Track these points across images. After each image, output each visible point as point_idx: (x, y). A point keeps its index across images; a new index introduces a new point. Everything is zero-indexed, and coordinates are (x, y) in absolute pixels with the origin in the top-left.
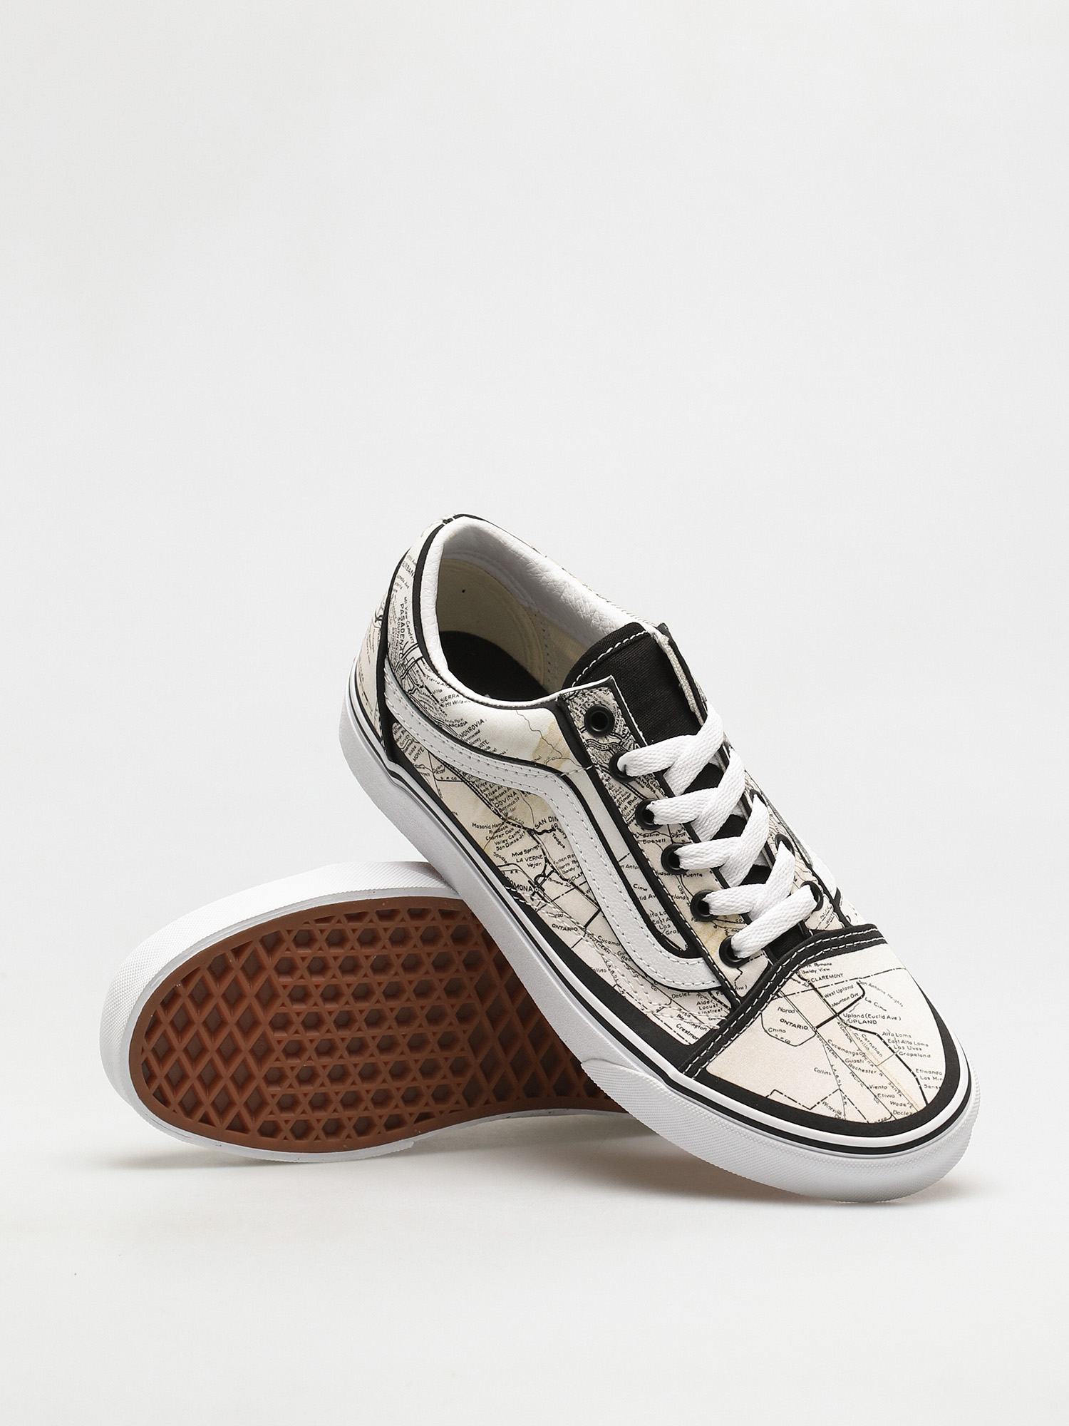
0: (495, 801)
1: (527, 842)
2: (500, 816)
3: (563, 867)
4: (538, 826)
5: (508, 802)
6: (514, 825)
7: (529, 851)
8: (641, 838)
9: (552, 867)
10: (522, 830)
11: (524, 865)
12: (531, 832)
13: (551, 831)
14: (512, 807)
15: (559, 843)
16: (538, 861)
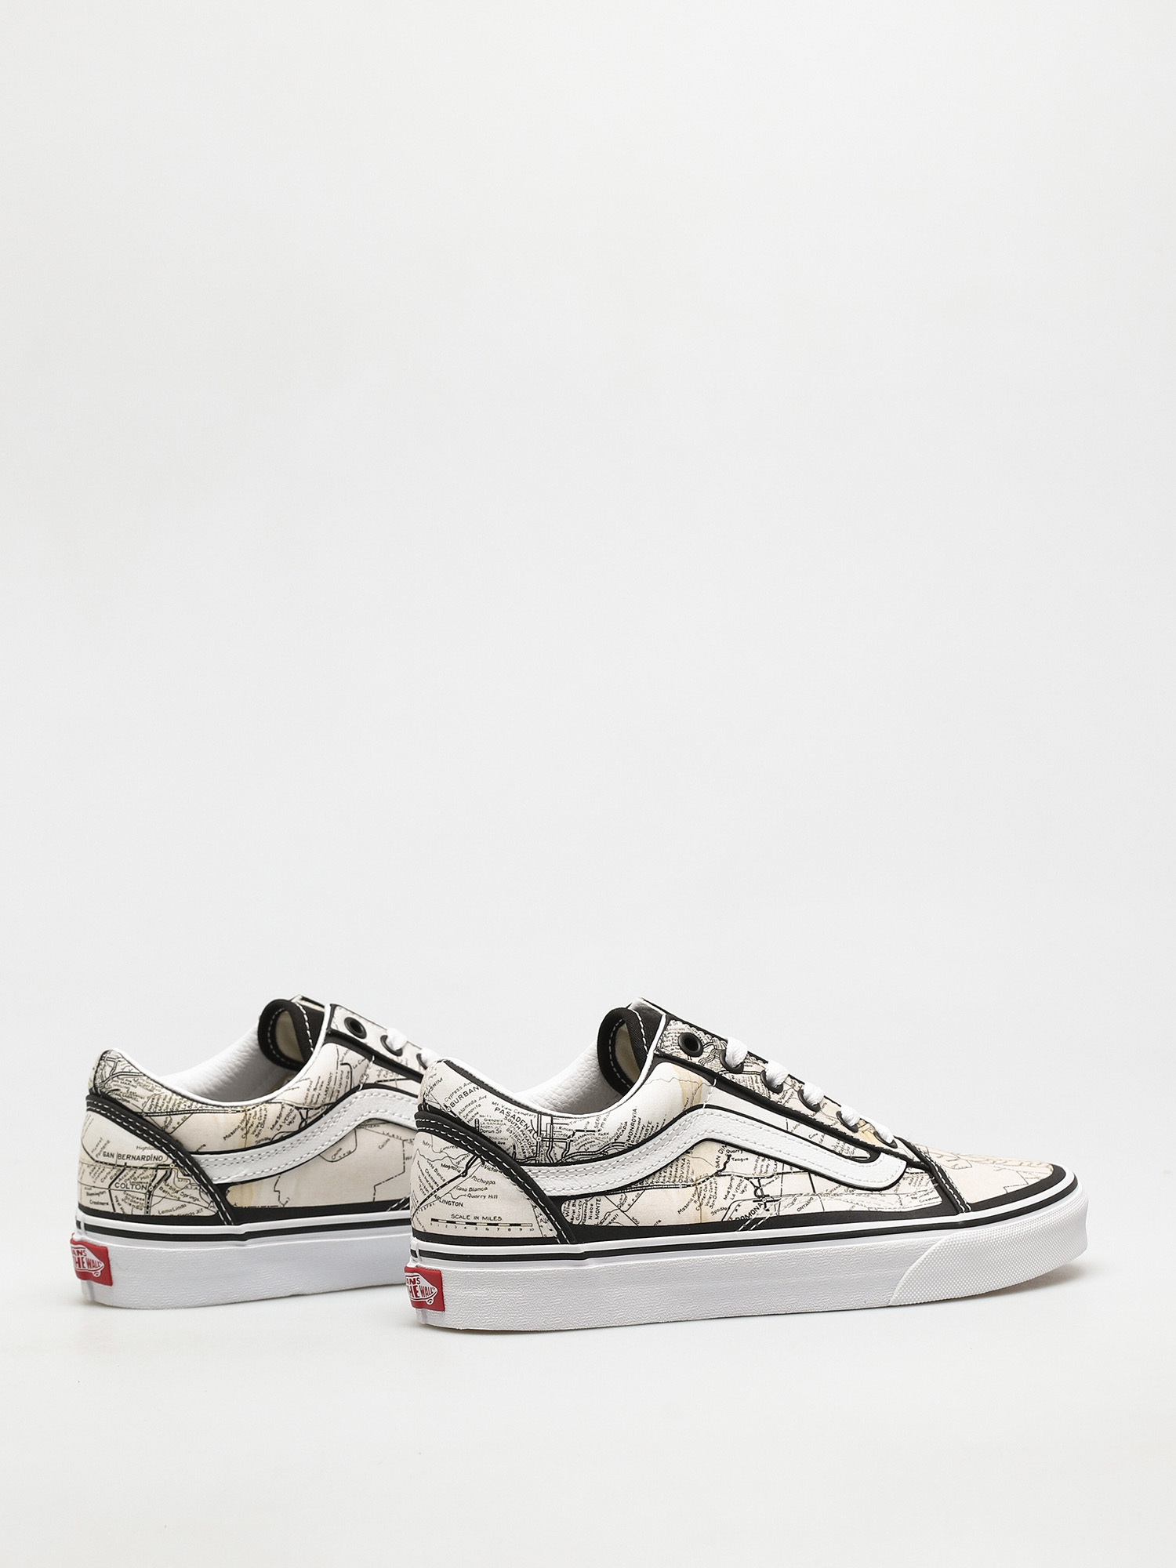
0: (677, 1180)
1: (723, 1183)
2: (689, 1186)
3: (761, 1171)
4: (718, 1166)
5: (685, 1171)
6: (704, 1182)
7: (731, 1185)
8: (783, 1101)
9: (755, 1178)
10: (712, 1179)
11: (739, 1196)
12: (717, 1174)
13: (728, 1159)
14: (690, 1172)
15: (742, 1160)
16: (743, 1185)
